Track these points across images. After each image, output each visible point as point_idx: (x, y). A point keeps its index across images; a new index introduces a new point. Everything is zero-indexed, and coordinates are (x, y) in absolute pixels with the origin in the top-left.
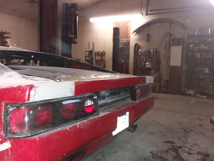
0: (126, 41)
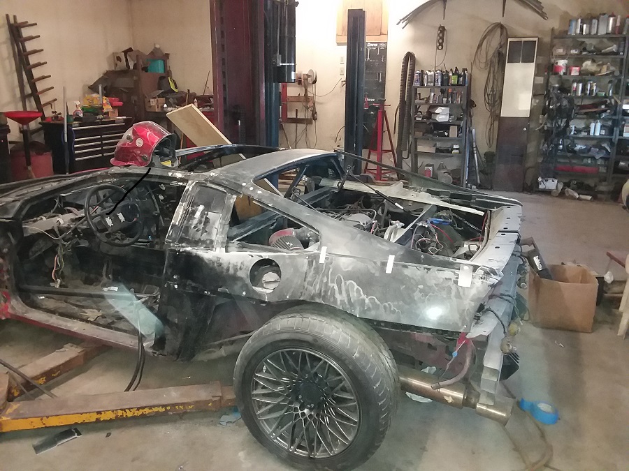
0: (376, 45)
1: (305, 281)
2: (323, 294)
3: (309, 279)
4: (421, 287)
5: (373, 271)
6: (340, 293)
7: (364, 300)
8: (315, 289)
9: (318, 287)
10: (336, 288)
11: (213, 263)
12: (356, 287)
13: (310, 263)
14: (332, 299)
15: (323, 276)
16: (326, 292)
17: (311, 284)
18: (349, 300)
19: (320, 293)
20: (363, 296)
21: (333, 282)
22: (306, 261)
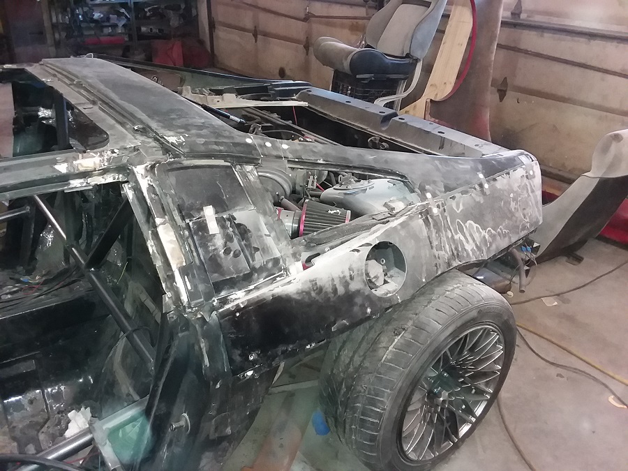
1: (432, 247)
2: (455, 253)
3: (435, 243)
4: (512, 195)
5: (478, 199)
6: (468, 242)
7: (484, 237)
8: (446, 252)
9: (447, 247)
10: (462, 238)
11: (308, 293)
12: (475, 225)
13: (426, 221)
14: (465, 255)
15: (446, 231)
16: (456, 249)
17: (440, 248)
18: (476, 245)
19: (453, 254)
20: (483, 233)
21: (457, 233)
22: (421, 221)
